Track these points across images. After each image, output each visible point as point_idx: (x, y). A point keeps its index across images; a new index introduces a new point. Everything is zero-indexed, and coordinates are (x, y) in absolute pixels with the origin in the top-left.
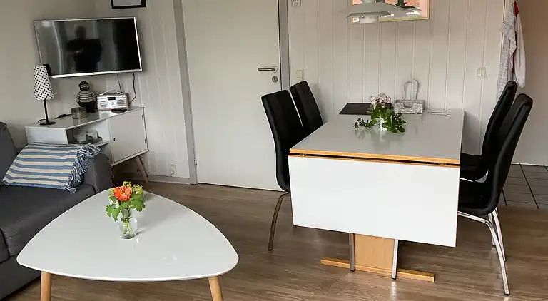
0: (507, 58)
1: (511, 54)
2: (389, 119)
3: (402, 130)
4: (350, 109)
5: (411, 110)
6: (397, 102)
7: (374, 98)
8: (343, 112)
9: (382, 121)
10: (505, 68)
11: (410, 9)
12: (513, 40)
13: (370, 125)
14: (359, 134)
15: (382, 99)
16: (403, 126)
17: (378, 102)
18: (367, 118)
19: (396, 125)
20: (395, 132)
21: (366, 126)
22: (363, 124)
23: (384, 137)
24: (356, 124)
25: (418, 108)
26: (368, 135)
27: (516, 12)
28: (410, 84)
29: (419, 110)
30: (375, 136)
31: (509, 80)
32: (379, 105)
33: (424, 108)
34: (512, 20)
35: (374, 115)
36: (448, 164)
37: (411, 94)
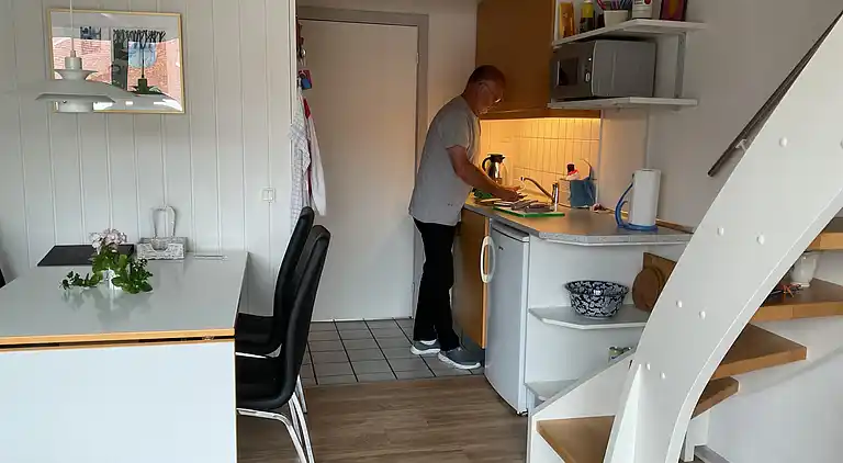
0: (300, 176)
1: (305, 170)
2: (123, 272)
3: (147, 288)
4: (58, 256)
5: (165, 254)
6: (142, 241)
7: (97, 237)
8: (43, 263)
9: (112, 274)
10: (299, 189)
11: (157, 96)
12: (306, 150)
13: (91, 283)
14: (71, 298)
15: (111, 238)
16: (149, 280)
17: (103, 243)
18: (84, 271)
19: (136, 280)
20: (136, 291)
21: (85, 285)
22: (78, 282)
23: (115, 301)
24: (65, 282)
25: (176, 251)
26: (89, 301)
27: (307, 113)
28: (162, 213)
29: (177, 254)
30: (102, 302)
31: (305, 205)
32: (106, 248)
33: (187, 251)
34: (303, 124)
35: (98, 265)
36: (216, 338)
37: (165, 228)
